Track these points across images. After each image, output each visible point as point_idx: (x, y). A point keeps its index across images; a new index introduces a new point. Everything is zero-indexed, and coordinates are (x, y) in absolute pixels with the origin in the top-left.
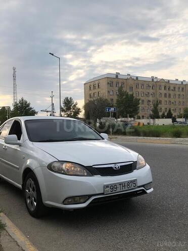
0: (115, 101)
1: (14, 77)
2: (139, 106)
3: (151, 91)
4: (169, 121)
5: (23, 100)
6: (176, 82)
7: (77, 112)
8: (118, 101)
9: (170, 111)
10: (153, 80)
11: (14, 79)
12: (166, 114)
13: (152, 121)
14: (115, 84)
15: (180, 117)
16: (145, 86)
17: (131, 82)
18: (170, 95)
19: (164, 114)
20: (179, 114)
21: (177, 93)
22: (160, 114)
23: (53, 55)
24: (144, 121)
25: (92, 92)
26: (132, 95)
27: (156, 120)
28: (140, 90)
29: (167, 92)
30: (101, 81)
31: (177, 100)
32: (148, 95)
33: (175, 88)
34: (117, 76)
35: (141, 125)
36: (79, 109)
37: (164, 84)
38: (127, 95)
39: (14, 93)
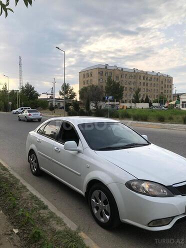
0: (104, 88)
1: (20, 64)
2: (123, 92)
3: (133, 80)
4: (146, 105)
5: (28, 84)
6: (153, 74)
7: (74, 95)
8: (106, 87)
9: (147, 97)
10: (134, 71)
11: (20, 67)
12: (144, 99)
13: (133, 105)
14: (104, 73)
15: (155, 102)
16: (128, 76)
17: (117, 72)
18: (147, 84)
19: (142, 100)
20: (154, 100)
21: (153, 83)
22: (140, 99)
23: (59, 48)
24: (127, 105)
25: (86, 79)
26: (118, 83)
27: (137, 104)
28: (124, 79)
29: (145, 81)
30: (93, 71)
31: (153, 88)
32: (130, 83)
33: (151, 78)
34: (106, 67)
35: (125, 108)
36: (75, 93)
37: (143, 75)
38: (115, 83)
39: (20, 78)
